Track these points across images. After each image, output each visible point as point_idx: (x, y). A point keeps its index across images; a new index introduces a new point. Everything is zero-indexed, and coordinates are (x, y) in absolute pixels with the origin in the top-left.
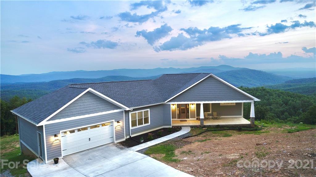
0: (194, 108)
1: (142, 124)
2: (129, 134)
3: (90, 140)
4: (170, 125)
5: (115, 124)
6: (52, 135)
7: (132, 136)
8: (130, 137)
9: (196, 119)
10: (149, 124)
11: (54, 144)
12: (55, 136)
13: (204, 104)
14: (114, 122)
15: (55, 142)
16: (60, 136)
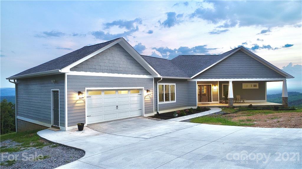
0: (217, 90)
1: (169, 100)
2: (157, 110)
3: (117, 109)
4: (196, 105)
5: (145, 93)
6: (75, 91)
7: (160, 112)
8: (158, 113)
9: (218, 102)
10: (175, 101)
11: (77, 105)
12: (79, 93)
13: (233, 82)
14: (144, 89)
15: (78, 102)
16: (85, 95)
